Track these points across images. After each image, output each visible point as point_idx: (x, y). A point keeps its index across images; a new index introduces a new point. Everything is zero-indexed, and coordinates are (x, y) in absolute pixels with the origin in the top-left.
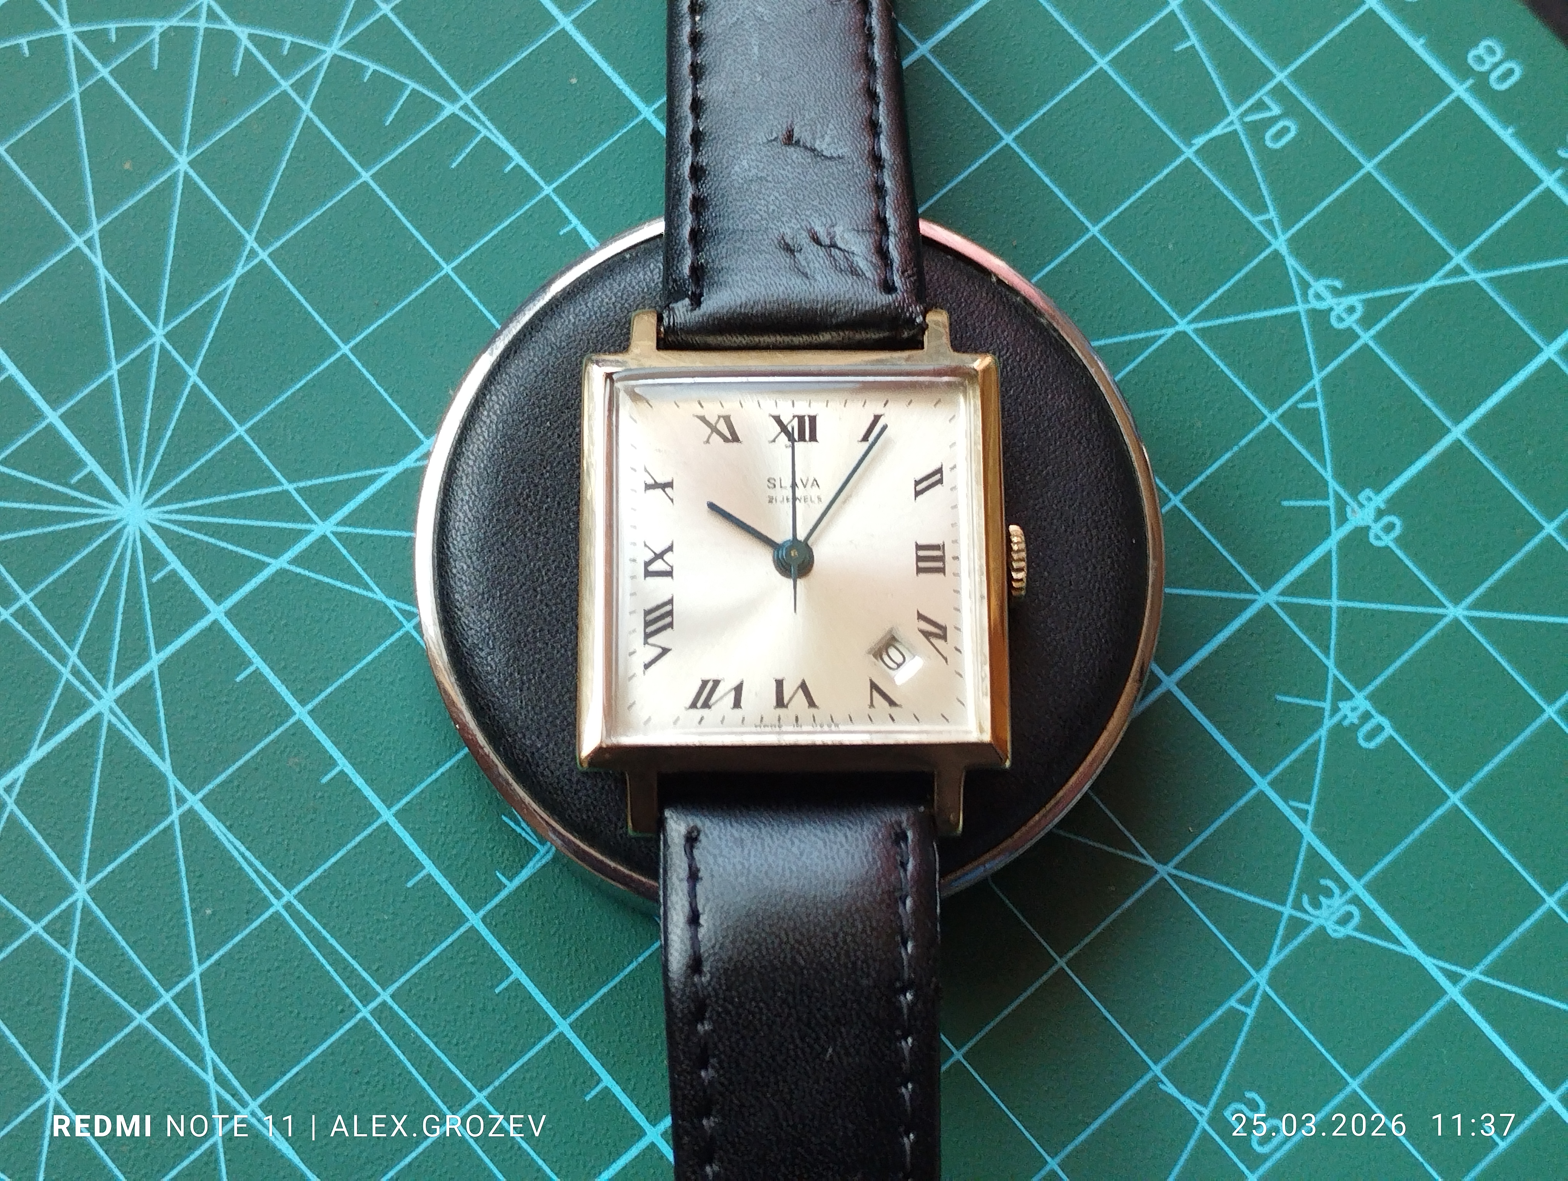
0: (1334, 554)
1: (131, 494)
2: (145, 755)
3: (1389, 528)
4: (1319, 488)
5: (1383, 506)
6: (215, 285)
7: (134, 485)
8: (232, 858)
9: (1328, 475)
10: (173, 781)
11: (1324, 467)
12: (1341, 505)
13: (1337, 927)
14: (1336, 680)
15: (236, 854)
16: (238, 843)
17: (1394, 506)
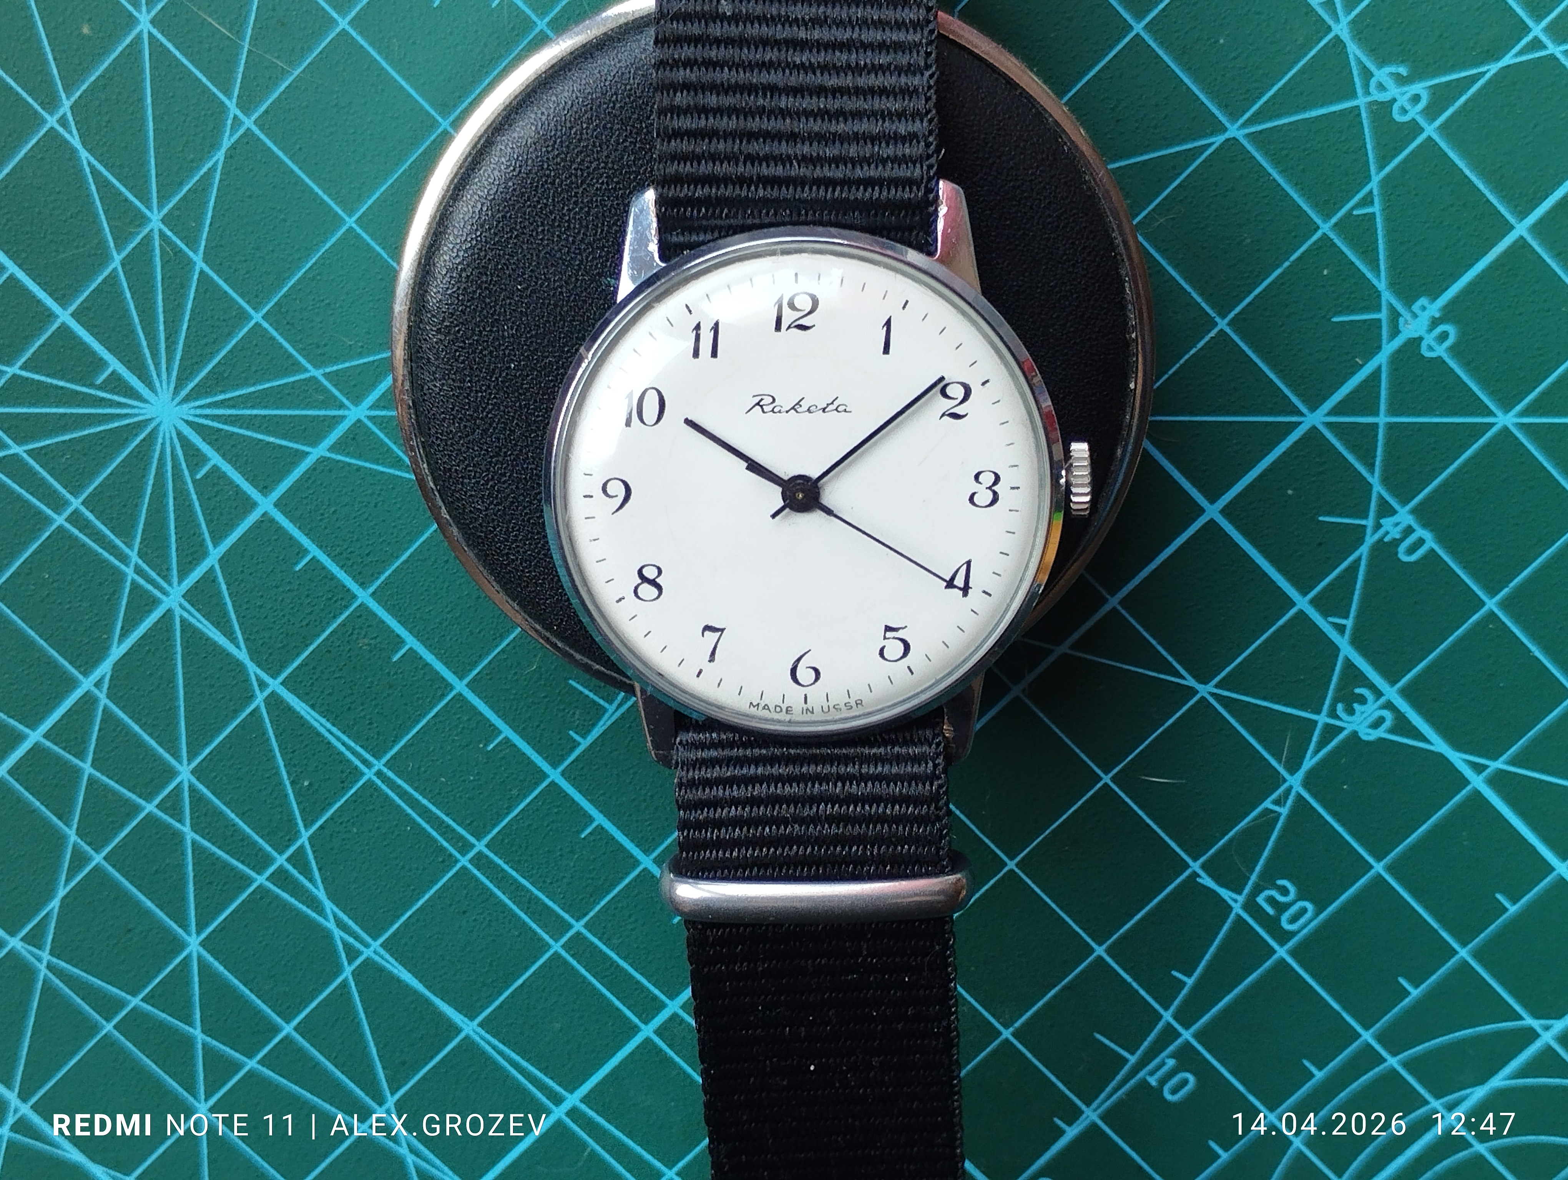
0: (1384, 369)
1: (159, 390)
2: (220, 646)
3: (1444, 336)
4: (1372, 301)
5: (1437, 315)
6: (202, 160)
7: (161, 382)
8: (319, 734)
9: (1381, 284)
10: (252, 669)
11: (1378, 275)
12: (1395, 316)
13: (1370, 731)
14: (1381, 497)
15: (322, 730)
16: (323, 721)
17: (1449, 314)
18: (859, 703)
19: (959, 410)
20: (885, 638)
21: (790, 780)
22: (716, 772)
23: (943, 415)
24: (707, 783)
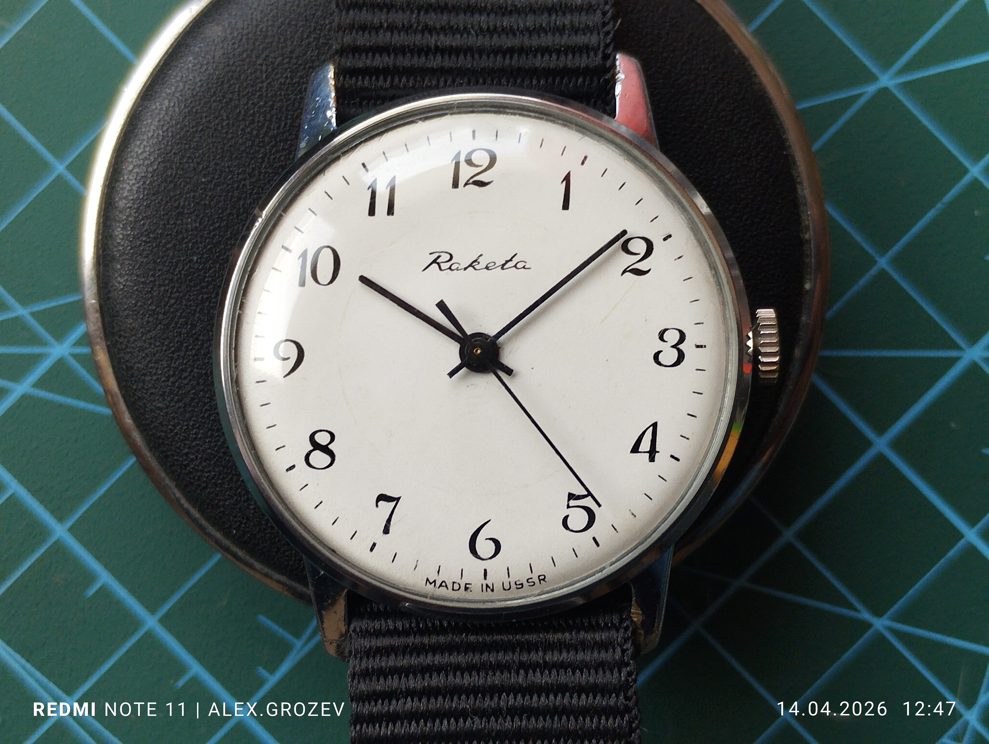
18: (542, 579)
19: (642, 266)
20: (568, 507)
21: (470, 668)
22: (392, 662)
23: (624, 272)
24: (382, 673)
